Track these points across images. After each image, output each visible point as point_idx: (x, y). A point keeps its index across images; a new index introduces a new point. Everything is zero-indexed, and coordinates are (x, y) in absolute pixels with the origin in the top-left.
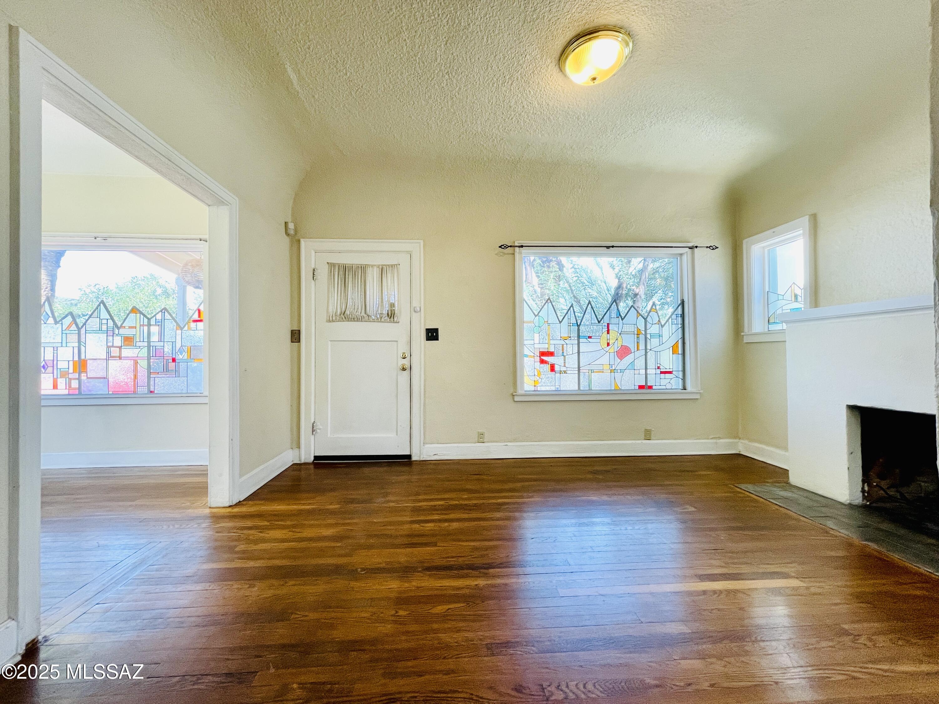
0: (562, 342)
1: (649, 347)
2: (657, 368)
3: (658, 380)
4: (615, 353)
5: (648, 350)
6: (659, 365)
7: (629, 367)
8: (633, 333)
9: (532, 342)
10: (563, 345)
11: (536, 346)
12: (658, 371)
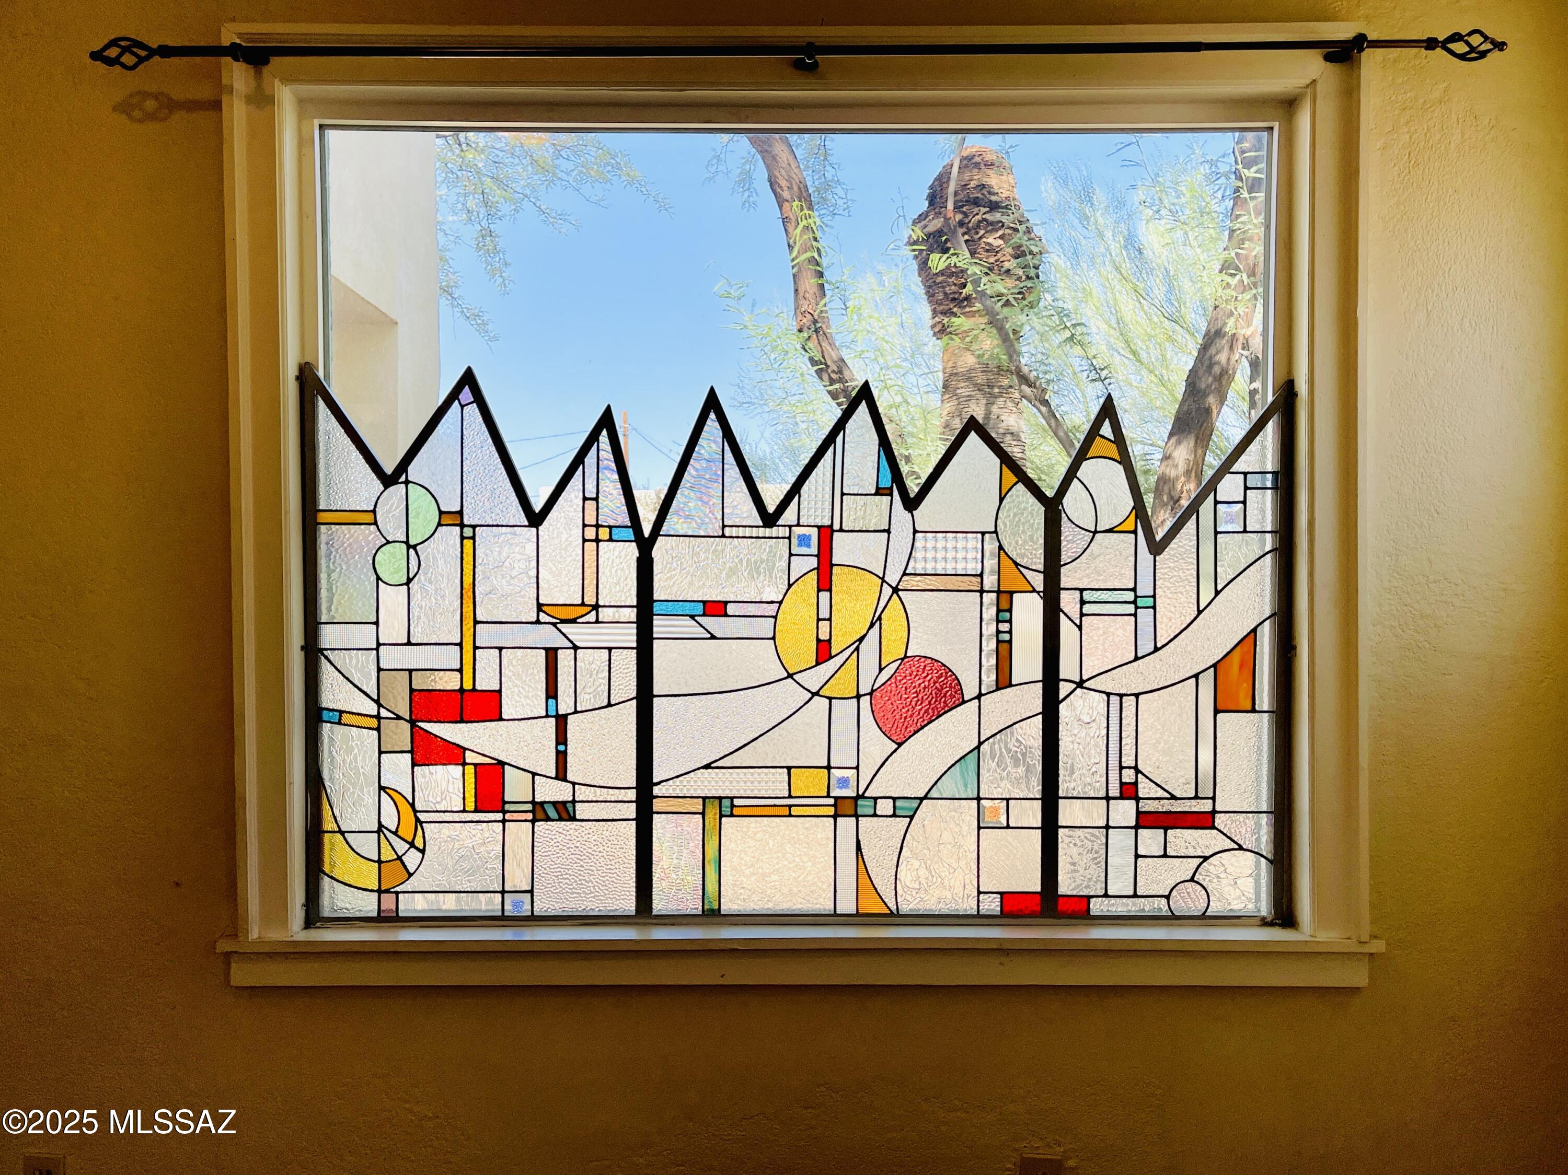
0: (548, 636)
1: (1067, 668)
2: (1114, 791)
3: (1121, 859)
4: (865, 701)
5: (1064, 688)
6: (1129, 775)
7: (947, 787)
8: (975, 583)
9: (366, 637)
10: (551, 654)
11: (390, 659)
12: (1125, 812)
